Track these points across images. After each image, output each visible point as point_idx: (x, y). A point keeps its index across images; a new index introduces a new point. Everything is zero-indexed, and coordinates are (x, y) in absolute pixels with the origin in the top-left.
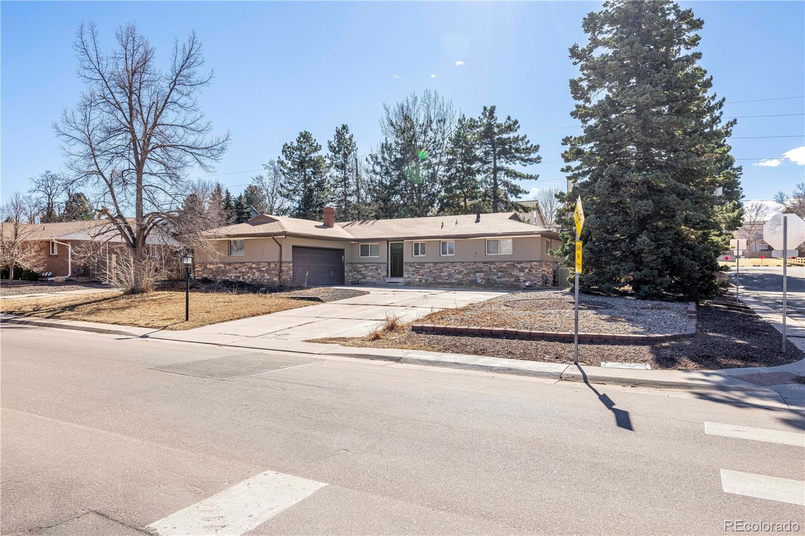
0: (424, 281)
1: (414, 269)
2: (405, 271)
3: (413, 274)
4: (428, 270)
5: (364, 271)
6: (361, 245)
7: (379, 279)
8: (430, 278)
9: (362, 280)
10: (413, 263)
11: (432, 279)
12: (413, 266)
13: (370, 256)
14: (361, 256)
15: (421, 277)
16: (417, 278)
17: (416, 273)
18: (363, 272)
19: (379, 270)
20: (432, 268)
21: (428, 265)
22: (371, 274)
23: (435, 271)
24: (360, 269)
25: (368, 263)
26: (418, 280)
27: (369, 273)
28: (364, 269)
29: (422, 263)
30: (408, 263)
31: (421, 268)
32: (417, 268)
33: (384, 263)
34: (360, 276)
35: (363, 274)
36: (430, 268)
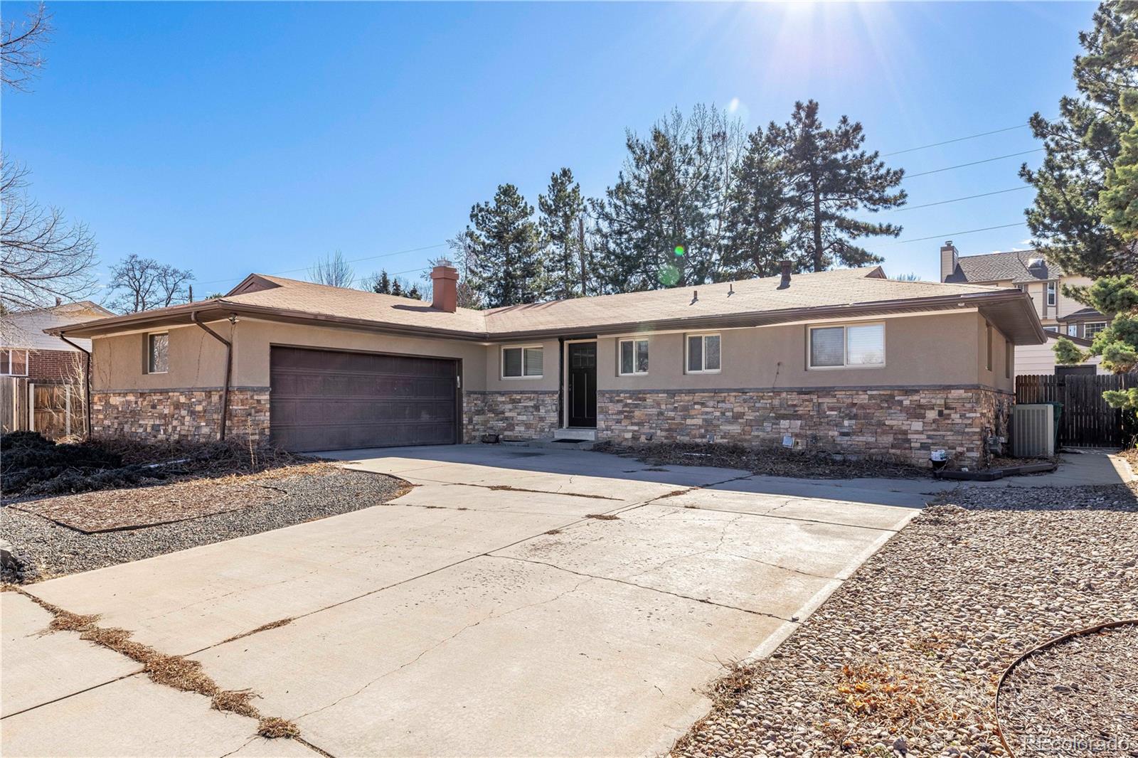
0: (643, 439)
1: (619, 407)
2: (601, 412)
3: (619, 422)
4: (655, 411)
5: (510, 410)
6: (506, 351)
7: (542, 430)
8: (659, 431)
9: (506, 433)
10: (618, 393)
12: (618, 401)
13: (523, 377)
14: (506, 375)
15: (636, 428)
16: (629, 431)
17: (626, 417)
18: (507, 414)
19: (542, 410)
20: (663, 407)
21: (655, 396)
22: (524, 418)
23: (672, 414)
24: (501, 407)
25: (517, 393)
26: (629, 435)
27: (520, 418)
28: (510, 406)
29: (640, 392)
30: (607, 392)
31: (637, 406)
32: (626, 405)
33: (554, 393)
34: (501, 424)
35: (507, 419)
36: (659, 405)
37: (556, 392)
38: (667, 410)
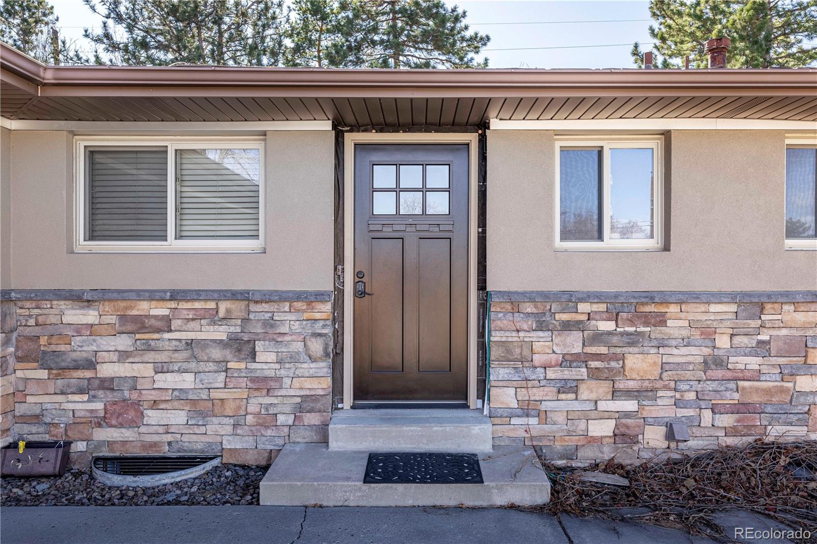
0: (654, 437)
1: (574, 343)
2: (507, 359)
3: (569, 388)
4: (696, 354)
5: (124, 356)
6: (92, 154)
7: (267, 420)
8: (707, 415)
9: (103, 434)
10: (571, 299)
11: (727, 420)
12: (567, 326)
13: (172, 244)
14: (92, 235)
15: (630, 405)
16: (606, 415)
17: (595, 374)
18: (106, 370)
19: (266, 356)
20: (723, 342)
21: (696, 312)
22: (187, 381)
23: (753, 363)
24: (81, 347)
25: (153, 296)
26: (603, 429)
27: (168, 381)
28: (124, 342)
29: (650, 297)
30: (531, 297)
31: (633, 340)
32: (598, 337)
33: (312, 298)
34: (80, 404)
35: (107, 384)
36: (709, 334)
37: (319, 296)
38: (735, 350)
